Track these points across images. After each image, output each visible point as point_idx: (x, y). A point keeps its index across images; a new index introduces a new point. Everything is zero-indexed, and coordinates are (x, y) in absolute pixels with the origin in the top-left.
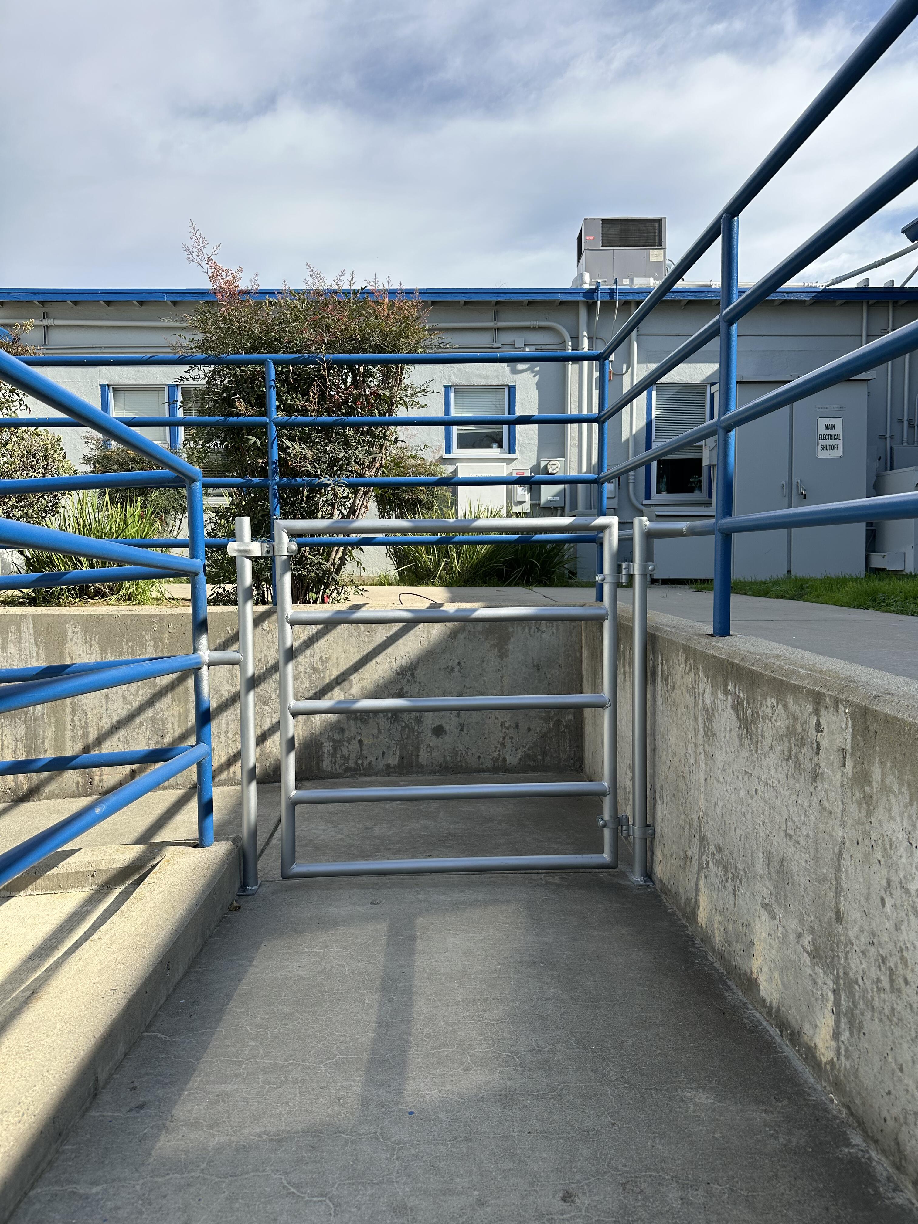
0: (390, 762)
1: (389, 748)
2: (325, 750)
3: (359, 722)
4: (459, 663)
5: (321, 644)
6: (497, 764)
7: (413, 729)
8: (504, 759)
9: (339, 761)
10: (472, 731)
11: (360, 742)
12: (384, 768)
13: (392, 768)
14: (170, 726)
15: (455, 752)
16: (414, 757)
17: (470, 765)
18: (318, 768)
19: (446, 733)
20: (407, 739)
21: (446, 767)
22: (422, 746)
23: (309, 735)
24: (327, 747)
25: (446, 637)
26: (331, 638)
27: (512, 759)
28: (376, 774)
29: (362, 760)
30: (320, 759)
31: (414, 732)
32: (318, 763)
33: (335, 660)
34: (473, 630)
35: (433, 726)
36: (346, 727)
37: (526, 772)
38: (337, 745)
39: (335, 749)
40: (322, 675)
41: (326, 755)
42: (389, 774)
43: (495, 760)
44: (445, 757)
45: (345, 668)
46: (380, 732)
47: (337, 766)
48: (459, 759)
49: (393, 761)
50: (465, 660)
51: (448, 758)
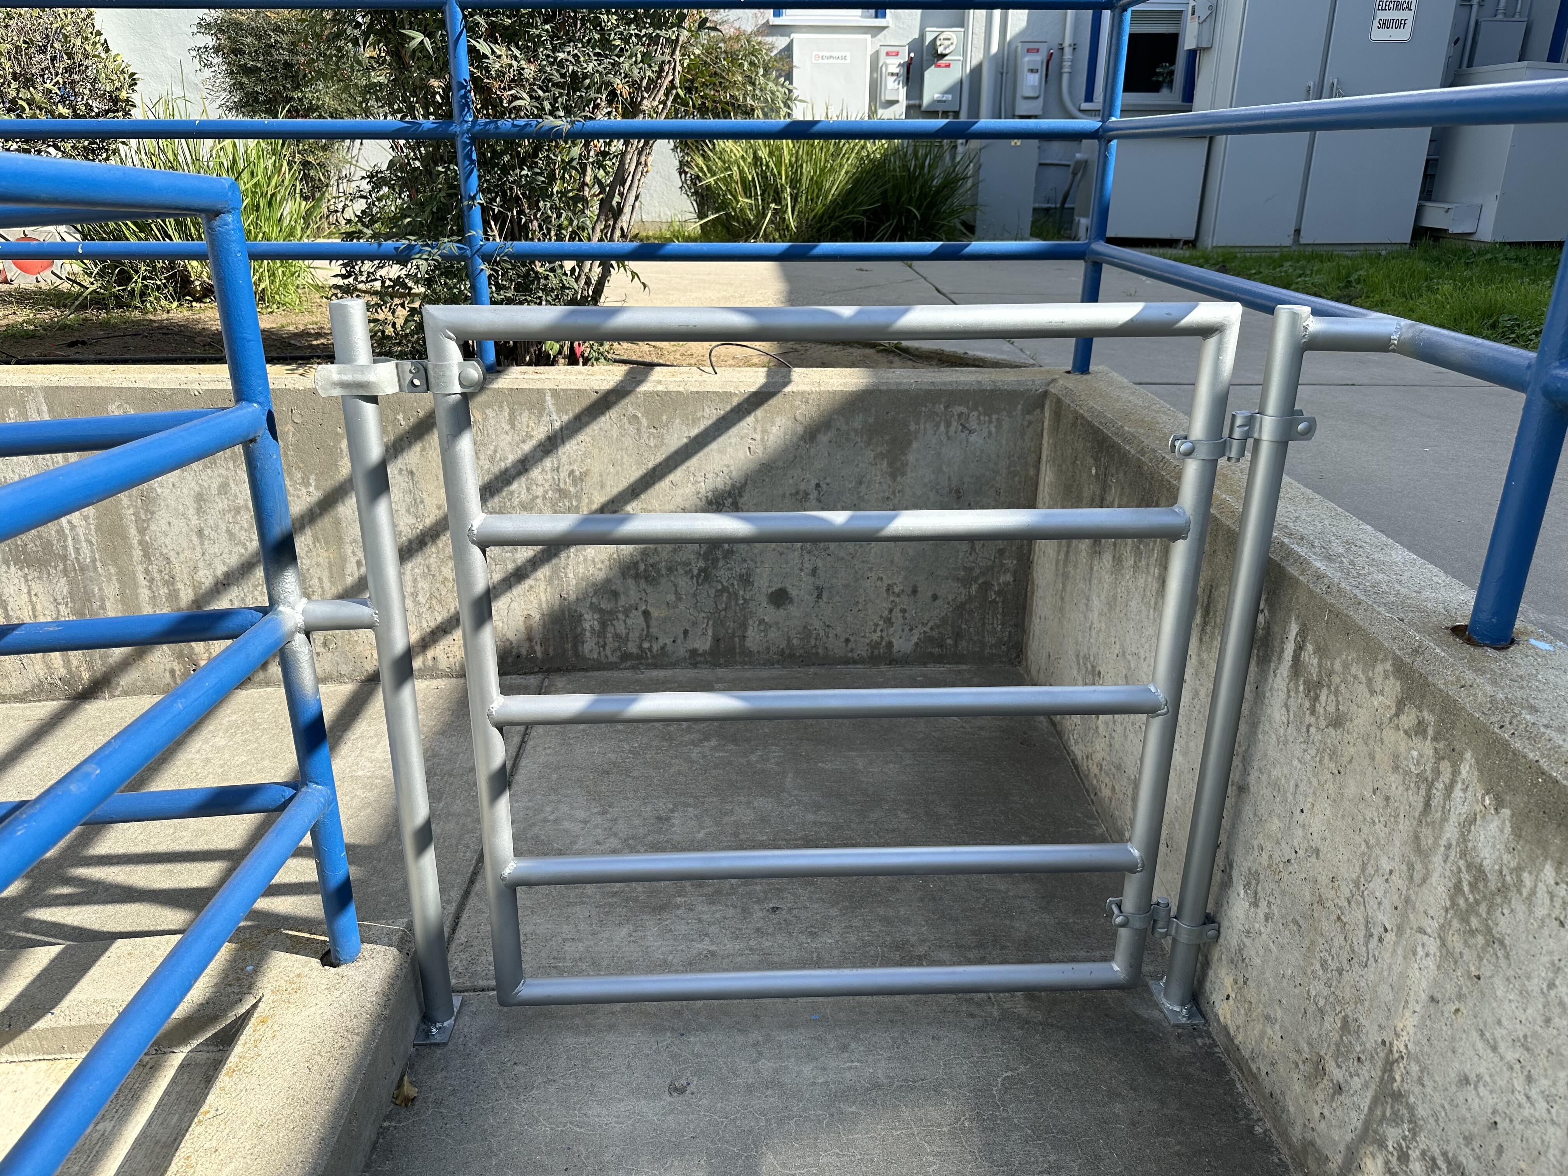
0: (696, 646)
1: (694, 624)
2: (587, 626)
3: (642, 581)
4: (818, 486)
5: (570, 449)
6: (876, 652)
7: (736, 594)
8: (890, 644)
9: (611, 644)
10: (837, 598)
11: (646, 614)
12: (687, 655)
13: (700, 655)
14: (315, 582)
15: (806, 632)
16: (737, 639)
17: (831, 653)
18: (576, 654)
19: (791, 601)
20: (725, 610)
21: (792, 656)
22: (751, 622)
23: (557, 602)
24: (590, 621)
25: (795, 439)
26: (588, 439)
27: (903, 643)
28: (673, 665)
29: (650, 642)
30: (578, 640)
31: (737, 599)
32: (575, 646)
33: (596, 478)
34: (844, 428)
35: (770, 591)
36: (621, 589)
37: (925, 664)
38: (606, 618)
39: (603, 625)
40: (575, 503)
41: (588, 634)
42: (695, 665)
43: (873, 646)
44: (789, 639)
45: (615, 491)
46: (679, 599)
47: (608, 652)
48: (813, 642)
49: (703, 644)
50: (828, 480)
51: (795, 642)
